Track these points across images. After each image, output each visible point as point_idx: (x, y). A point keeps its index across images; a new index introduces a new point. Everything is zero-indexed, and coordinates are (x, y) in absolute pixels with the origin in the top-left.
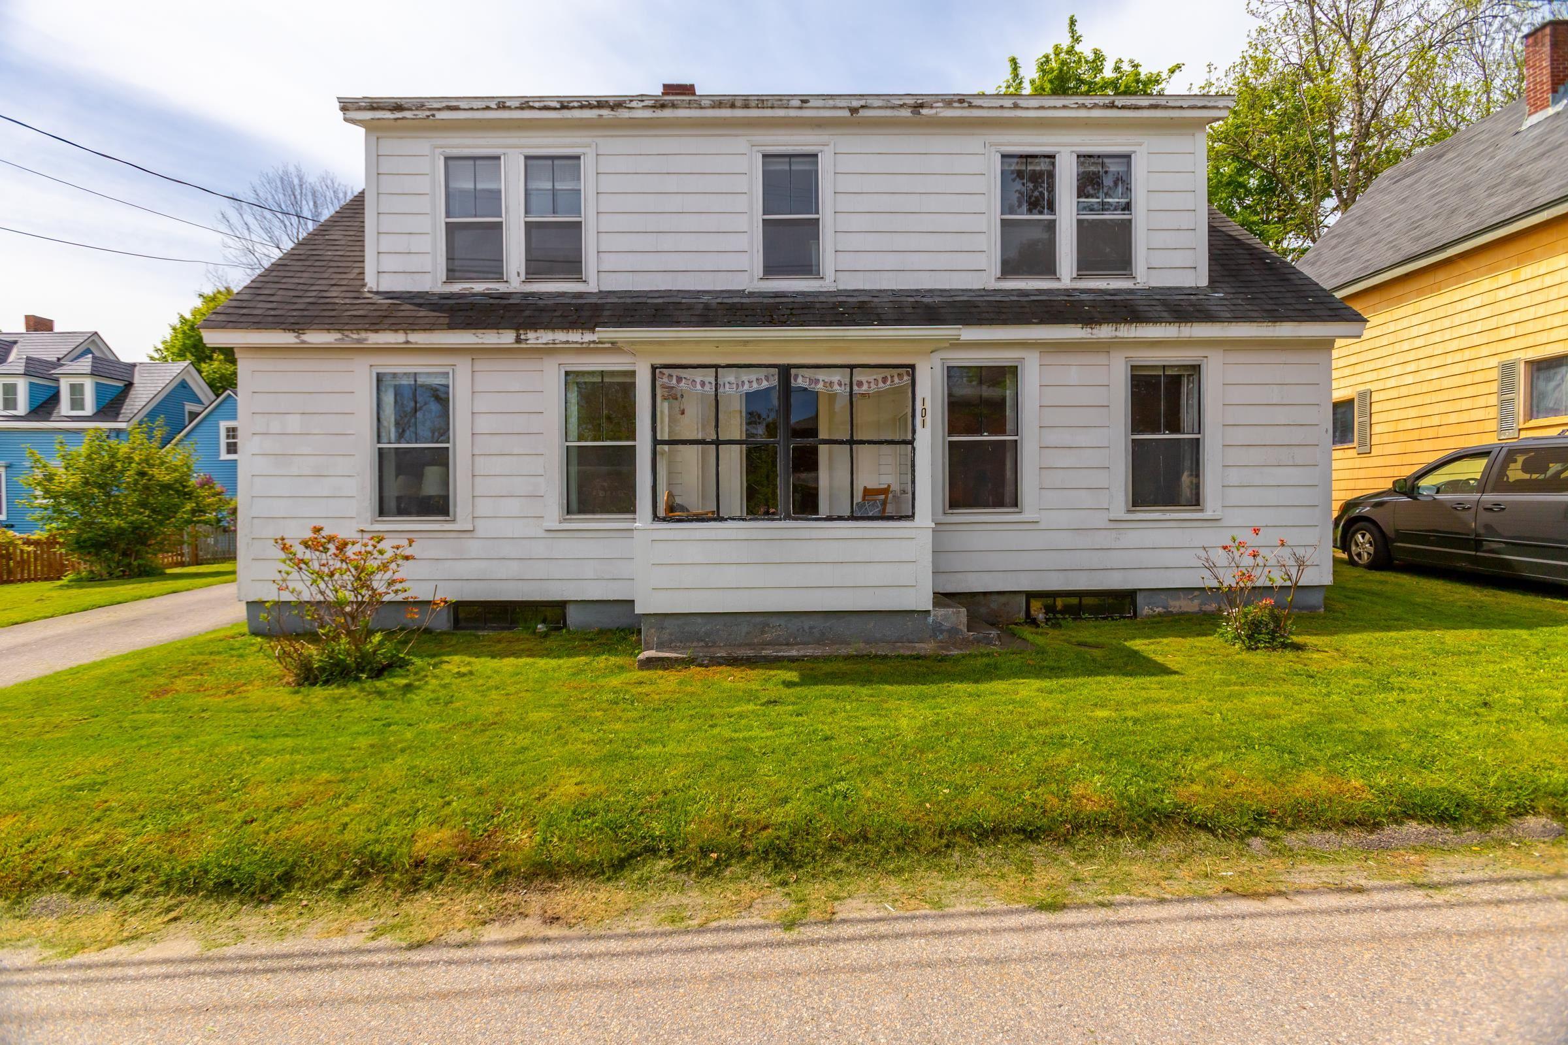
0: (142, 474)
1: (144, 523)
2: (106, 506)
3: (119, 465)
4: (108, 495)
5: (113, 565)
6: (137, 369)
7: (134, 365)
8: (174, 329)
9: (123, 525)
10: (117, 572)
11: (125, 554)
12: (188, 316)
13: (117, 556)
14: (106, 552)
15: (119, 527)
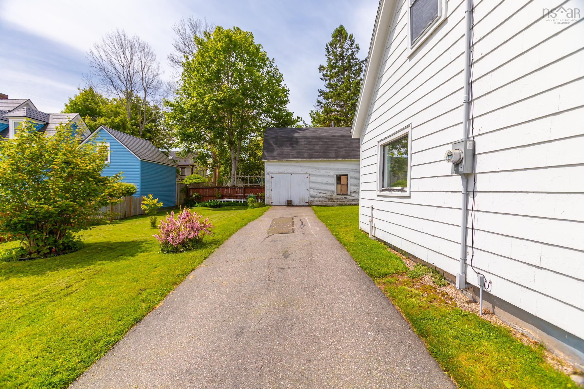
0: (68, 163)
1: (68, 206)
2: (36, 191)
3: (46, 155)
4: (38, 181)
5: (41, 244)
6: (51, 116)
7: (49, 115)
8: (66, 106)
9: (51, 208)
10: (45, 250)
11: (51, 233)
12: (73, 99)
13: (44, 236)
14: (35, 233)
15: (48, 211)
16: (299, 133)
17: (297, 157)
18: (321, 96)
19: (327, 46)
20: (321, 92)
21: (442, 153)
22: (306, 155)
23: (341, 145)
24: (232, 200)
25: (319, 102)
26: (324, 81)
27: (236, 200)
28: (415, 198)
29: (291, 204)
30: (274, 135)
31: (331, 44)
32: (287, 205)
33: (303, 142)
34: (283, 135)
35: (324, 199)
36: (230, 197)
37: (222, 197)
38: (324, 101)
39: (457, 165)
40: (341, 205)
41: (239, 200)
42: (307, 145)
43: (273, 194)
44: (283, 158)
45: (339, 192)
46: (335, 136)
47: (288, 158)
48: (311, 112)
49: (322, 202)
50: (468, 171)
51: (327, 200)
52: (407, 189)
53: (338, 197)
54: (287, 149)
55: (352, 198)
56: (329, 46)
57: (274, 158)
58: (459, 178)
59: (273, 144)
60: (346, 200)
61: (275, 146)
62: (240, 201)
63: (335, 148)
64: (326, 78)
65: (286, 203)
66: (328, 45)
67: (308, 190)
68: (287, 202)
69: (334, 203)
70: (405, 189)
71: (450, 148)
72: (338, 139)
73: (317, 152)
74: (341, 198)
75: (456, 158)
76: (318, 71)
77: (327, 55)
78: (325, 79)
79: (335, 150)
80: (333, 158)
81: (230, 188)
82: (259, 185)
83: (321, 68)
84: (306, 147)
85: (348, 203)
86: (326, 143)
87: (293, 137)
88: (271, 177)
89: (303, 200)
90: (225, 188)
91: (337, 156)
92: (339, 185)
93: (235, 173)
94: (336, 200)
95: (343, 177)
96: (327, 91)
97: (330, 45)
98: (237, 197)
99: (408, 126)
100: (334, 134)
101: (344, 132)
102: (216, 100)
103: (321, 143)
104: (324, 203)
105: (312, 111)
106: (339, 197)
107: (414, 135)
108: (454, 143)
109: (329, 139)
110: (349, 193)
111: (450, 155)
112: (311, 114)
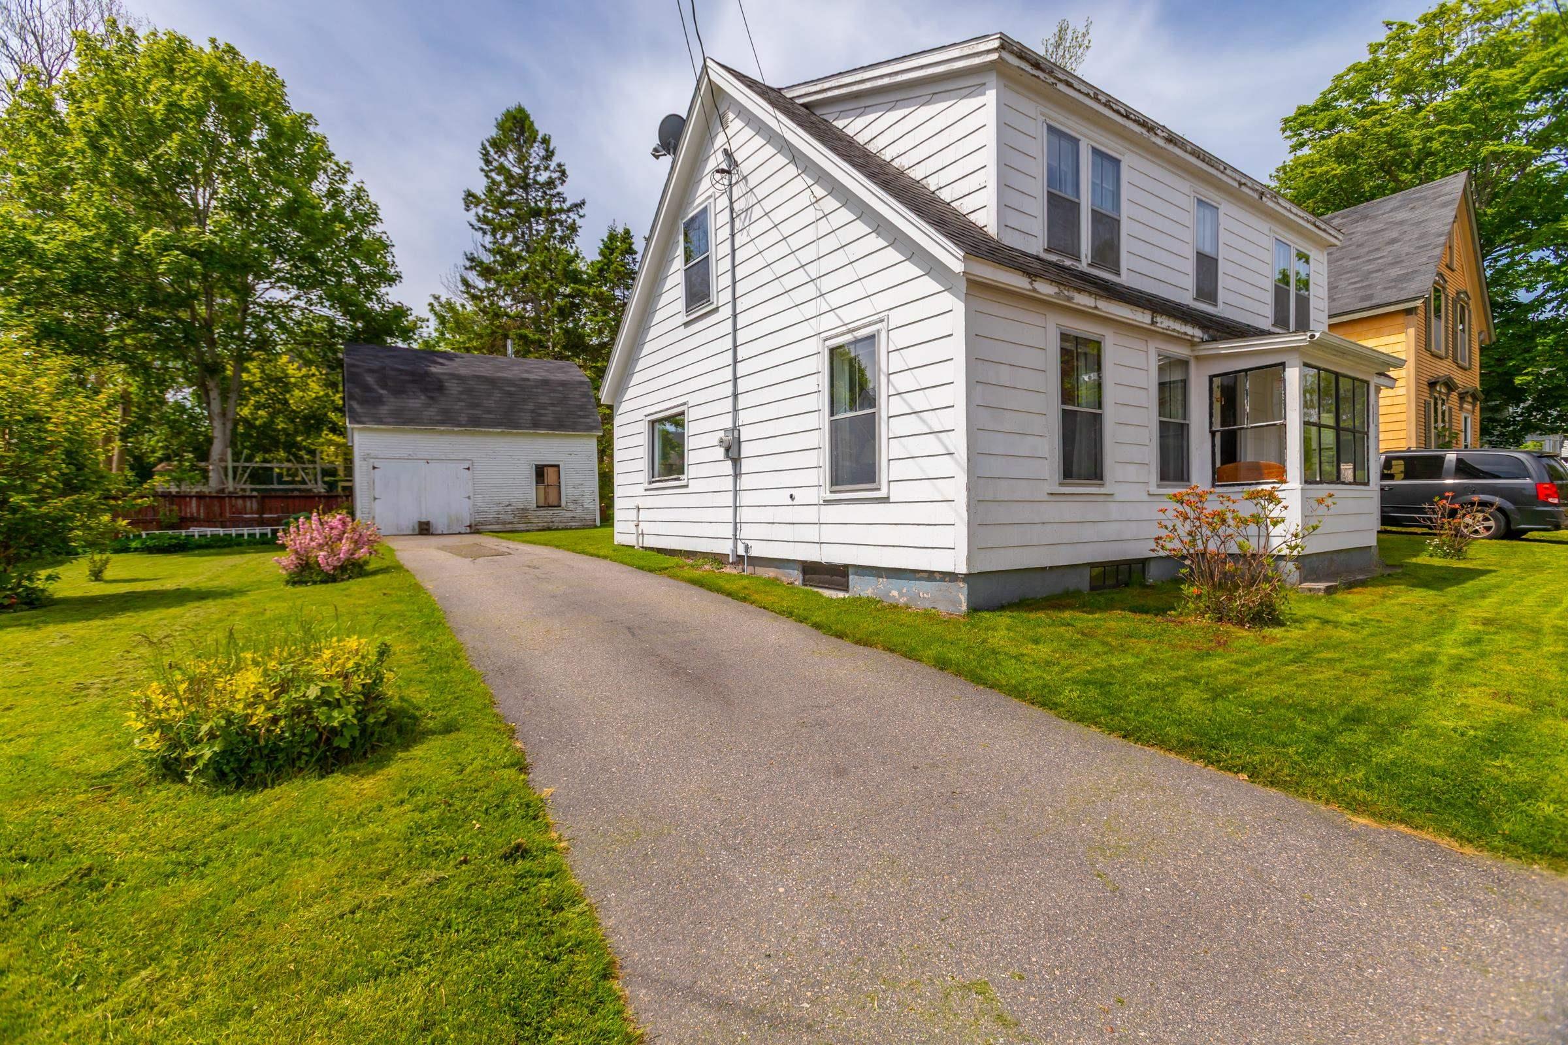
16: (442, 364)
17: (442, 422)
18: (471, 268)
19: (484, 148)
20: (472, 259)
21: (714, 439)
22: (463, 418)
23: (544, 400)
24: (221, 531)
25: (465, 282)
26: (480, 234)
27: (233, 532)
28: (694, 486)
29: (428, 530)
30: (376, 364)
31: (494, 143)
32: (417, 531)
33: (453, 387)
34: (401, 367)
35: (509, 518)
36: (209, 522)
37: (184, 522)
38: (481, 284)
39: (727, 450)
40: (549, 529)
41: (245, 531)
42: (463, 396)
43: (378, 507)
44: (404, 423)
45: (542, 503)
46: (528, 380)
47: (418, 424)
48: (432, 301)
49: (504, 523)
50: (736, 456)
51: (516, 520)
52: (684, 477)
53: (539, 513)
54: (416, 402)
55: (569, 514)
56: (489, 148)
57: (381, 422)
58: (729, 463)
59: (376, 387)
60: (556, 519)
61: (382, 392)
62: (249, 535)
63: (530, 406)
64: (484, 227)
65: (414, 529)
66: (487, 144)
67: (469, 498)
68: (416, 527)
69: (530, 526)
70: (682, 477)
71: (721, 434)
72: (536, 387)
73: (489, 412)
74: (547, 514)
75: (725, 445)
76: (463, 206)
77: (486, 168)
78: (481, 229)
79: (532, 411)
80: (527, 428)
81: (211, 497)
82: (310, 490)
83: (470, 199)
84: (460, 400)
85: (561, 525)
86: (510, 394)
87: (427, 374)
88: (374, 468)
89: (458, 521)
90: (191, 497)
91: (536, 425)
92: (541, 487)
93: (224, 454)
94: (536, 520)
95: (550, 469)
96: (487, 258)
97: (491, 145)
98: (235, 523)
99: (684, 404)
100: (526, 376)
101: (547, 371)
102: (184, 250)
103: (497, 395)
104: (509, 527)
105: (437, 298)
106: (543, 513)
107: (691, 415)
108: (726, 430)
109: (515, 385)
110: (563, 503)
111: (721, 441)
112: (431, 304)
